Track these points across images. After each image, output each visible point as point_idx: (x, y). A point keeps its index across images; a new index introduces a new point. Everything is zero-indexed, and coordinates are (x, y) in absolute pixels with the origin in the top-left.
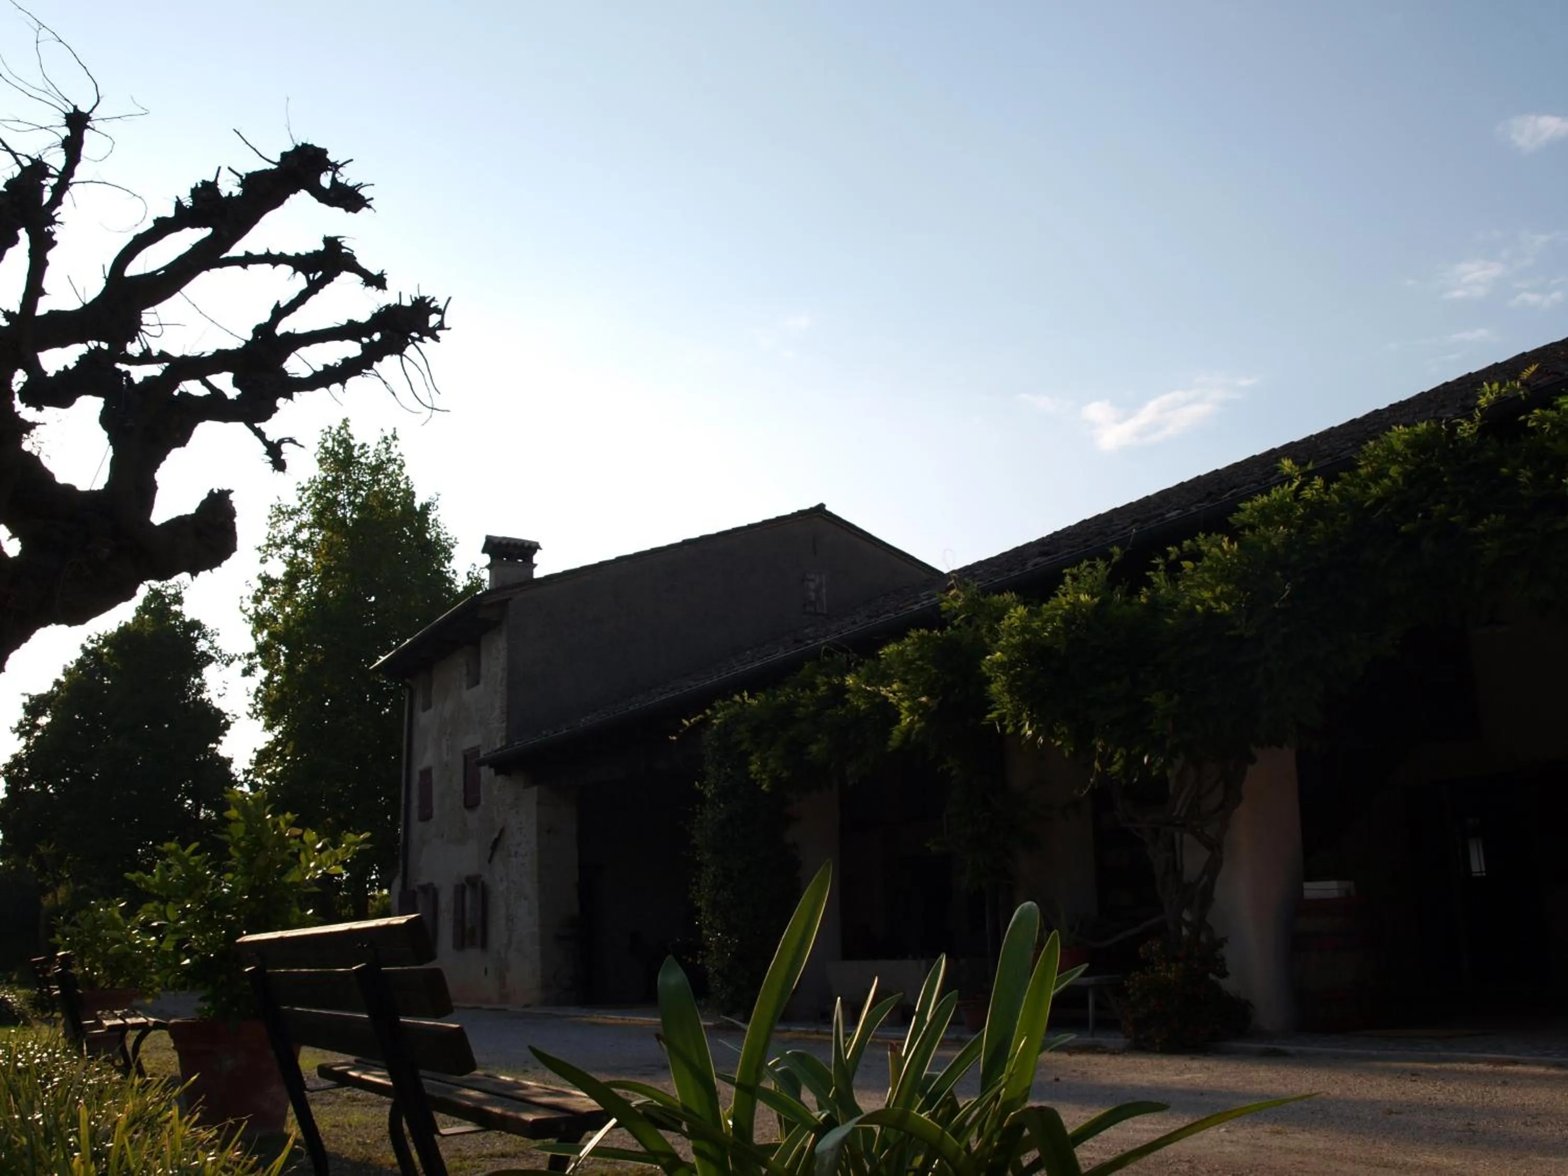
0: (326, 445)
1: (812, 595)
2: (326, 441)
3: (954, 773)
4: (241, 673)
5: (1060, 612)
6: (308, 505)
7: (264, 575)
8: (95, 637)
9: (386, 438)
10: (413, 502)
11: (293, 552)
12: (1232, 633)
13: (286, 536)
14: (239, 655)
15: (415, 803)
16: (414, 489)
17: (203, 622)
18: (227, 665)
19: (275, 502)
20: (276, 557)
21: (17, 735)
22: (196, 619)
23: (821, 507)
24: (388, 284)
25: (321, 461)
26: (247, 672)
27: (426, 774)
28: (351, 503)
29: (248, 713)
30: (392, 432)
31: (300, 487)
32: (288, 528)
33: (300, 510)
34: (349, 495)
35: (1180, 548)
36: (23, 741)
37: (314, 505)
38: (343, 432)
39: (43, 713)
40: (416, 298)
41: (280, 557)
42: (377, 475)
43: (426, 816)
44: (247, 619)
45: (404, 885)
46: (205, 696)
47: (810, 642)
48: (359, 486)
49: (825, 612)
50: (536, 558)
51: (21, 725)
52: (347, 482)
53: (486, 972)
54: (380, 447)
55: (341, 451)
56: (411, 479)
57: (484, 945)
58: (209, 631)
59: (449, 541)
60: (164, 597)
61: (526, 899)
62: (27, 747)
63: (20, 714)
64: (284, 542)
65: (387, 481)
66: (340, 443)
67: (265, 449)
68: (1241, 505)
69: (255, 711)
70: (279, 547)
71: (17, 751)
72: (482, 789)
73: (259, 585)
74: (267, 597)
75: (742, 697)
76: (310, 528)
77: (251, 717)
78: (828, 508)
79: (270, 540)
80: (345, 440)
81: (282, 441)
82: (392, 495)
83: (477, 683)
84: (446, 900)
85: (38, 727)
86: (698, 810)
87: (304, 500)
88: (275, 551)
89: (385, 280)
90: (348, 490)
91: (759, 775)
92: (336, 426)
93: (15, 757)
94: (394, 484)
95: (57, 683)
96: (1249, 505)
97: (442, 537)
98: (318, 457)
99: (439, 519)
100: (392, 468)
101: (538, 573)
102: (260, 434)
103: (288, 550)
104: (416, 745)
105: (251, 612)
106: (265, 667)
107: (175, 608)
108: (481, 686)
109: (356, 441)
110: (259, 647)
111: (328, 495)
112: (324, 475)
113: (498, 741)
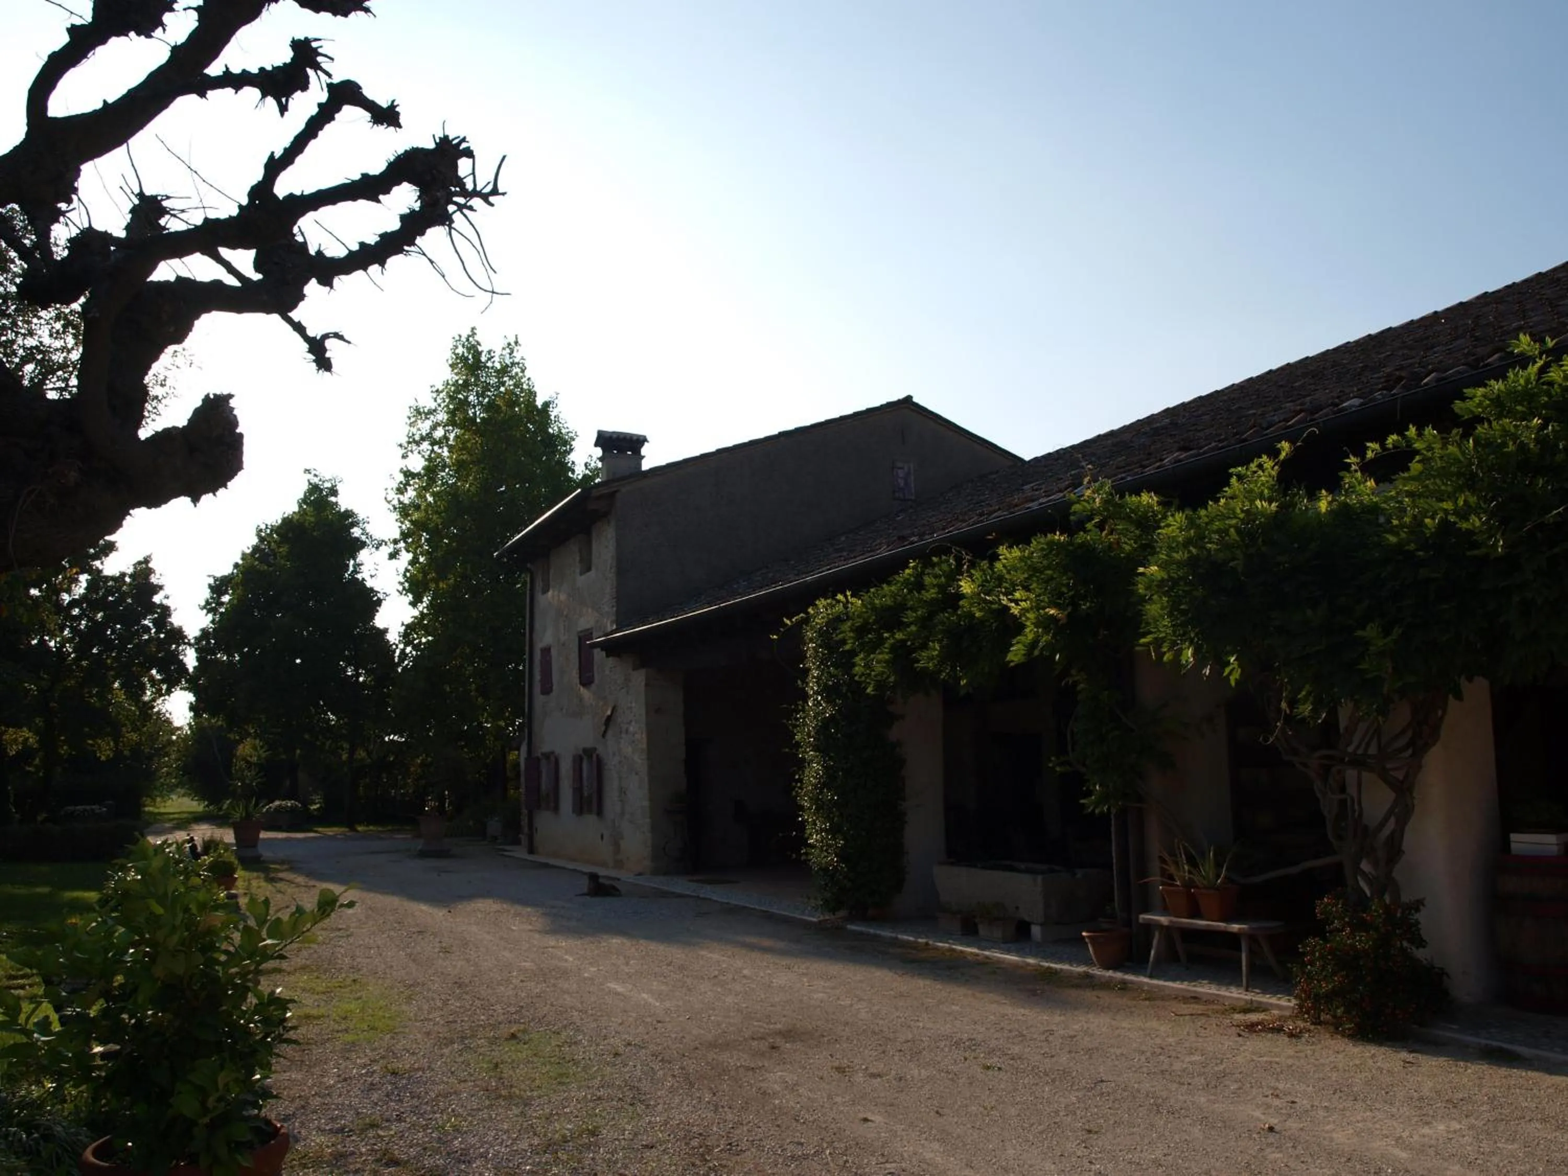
0: (457, 351)
1: (902, 483)
2: (456, 347)
3: (1082, 686)
4: (387, 557)
5: (1234, 522)
6: (443, 405)
7: (405, 469)
8: (263, 527)
9: (509, 344)
10: (535, 401)
11: (430, 448)
12: (1476, 552)
13: (424, 434)
14: (387, 540)
15: (537, 677)
16: (535, 389)
17: (356, 511)
18: (377, 548)
19: (414, 404)
20: (416, 452)
21: (205, 611)
22: (349, 509)
23: (908, 399)
24: (402, 120)
25: (453, 366)
26: (393, 556)
27: (546, 651)
28: (480, 403)
29: (398, 591)
30: (514, 339)
31: (434, 389)
32: (425, 426)
33: (435, 410)
34: (478, 395)
35: (1383, 446)
36: (210, 616)
37: (447, 406)
38: (471, 339)
39: (226, 592)
40: (440, 138)
41: (419, 453)
42: (503, 377)
43: (547, 690)
44: (392, 508)
45: (529, 752)
46: (359, 576)
47: (915, 539)
48: (487, 387)
49: (913, 498)
50: (644, 451)
51: (207, 603)
52: (477, 385)
53: (602, 837)
54: (504, 352)
55: (470, 357)
56: (532, 379)
57: (600, 813)
58: (361, 519)
59: (570, 435)
60: (321, 490)
61: (637, 774)
62: (213, 622)
63: (207, 594)
64: (423, 439)
65: (511, 383)
66: (469, 349)
67: (306, 346)
68: (1468, 391)
69: (404, 589)
70: (418, 443)
71: (204, 626)
72: (595, 668)
73: (401, 478)
74: (409, 488)
75: (846, 596)
76: (444, 427)
77: (401, 594)
78: (915, 400)
79: (410, 437)
80: (474, 346)
81: (326, 336)
82: (517, 395)
83: (589, 569)
84: (566, 768)
85: (222, 604)
86: (800, 708)
87: (439, 401)
88: (414, 448)
89: (398, 114)
90: (477, 392)
91: (863, 678)
92: (466, 332)
93: (203, 630)
94: (517, 385)
95: (236, 566)
96: (1481, 391)
97: (563, 431)
98: (450, 362)
99: (561, 416)
100: (516, 370)
101: (646, 465)
102: (299, 328)
103: (426, 445)
104: (538, 625)
105: (395, 502)
106: (408, 551)
107: (333, 499)
108: (592, 574)
109: (483, 348)
110: (402, 533)
111: (460, 396)
112: (457, 378)
113: (609, 624)
